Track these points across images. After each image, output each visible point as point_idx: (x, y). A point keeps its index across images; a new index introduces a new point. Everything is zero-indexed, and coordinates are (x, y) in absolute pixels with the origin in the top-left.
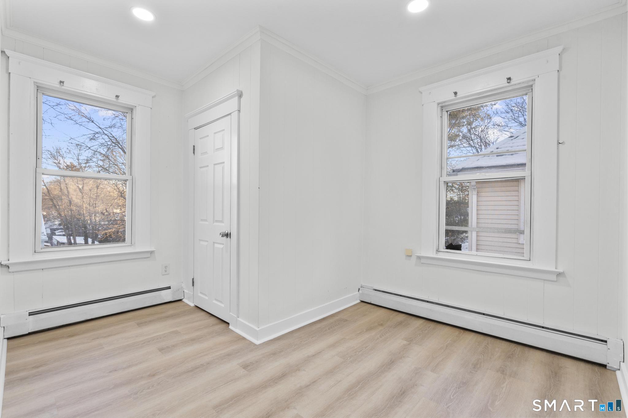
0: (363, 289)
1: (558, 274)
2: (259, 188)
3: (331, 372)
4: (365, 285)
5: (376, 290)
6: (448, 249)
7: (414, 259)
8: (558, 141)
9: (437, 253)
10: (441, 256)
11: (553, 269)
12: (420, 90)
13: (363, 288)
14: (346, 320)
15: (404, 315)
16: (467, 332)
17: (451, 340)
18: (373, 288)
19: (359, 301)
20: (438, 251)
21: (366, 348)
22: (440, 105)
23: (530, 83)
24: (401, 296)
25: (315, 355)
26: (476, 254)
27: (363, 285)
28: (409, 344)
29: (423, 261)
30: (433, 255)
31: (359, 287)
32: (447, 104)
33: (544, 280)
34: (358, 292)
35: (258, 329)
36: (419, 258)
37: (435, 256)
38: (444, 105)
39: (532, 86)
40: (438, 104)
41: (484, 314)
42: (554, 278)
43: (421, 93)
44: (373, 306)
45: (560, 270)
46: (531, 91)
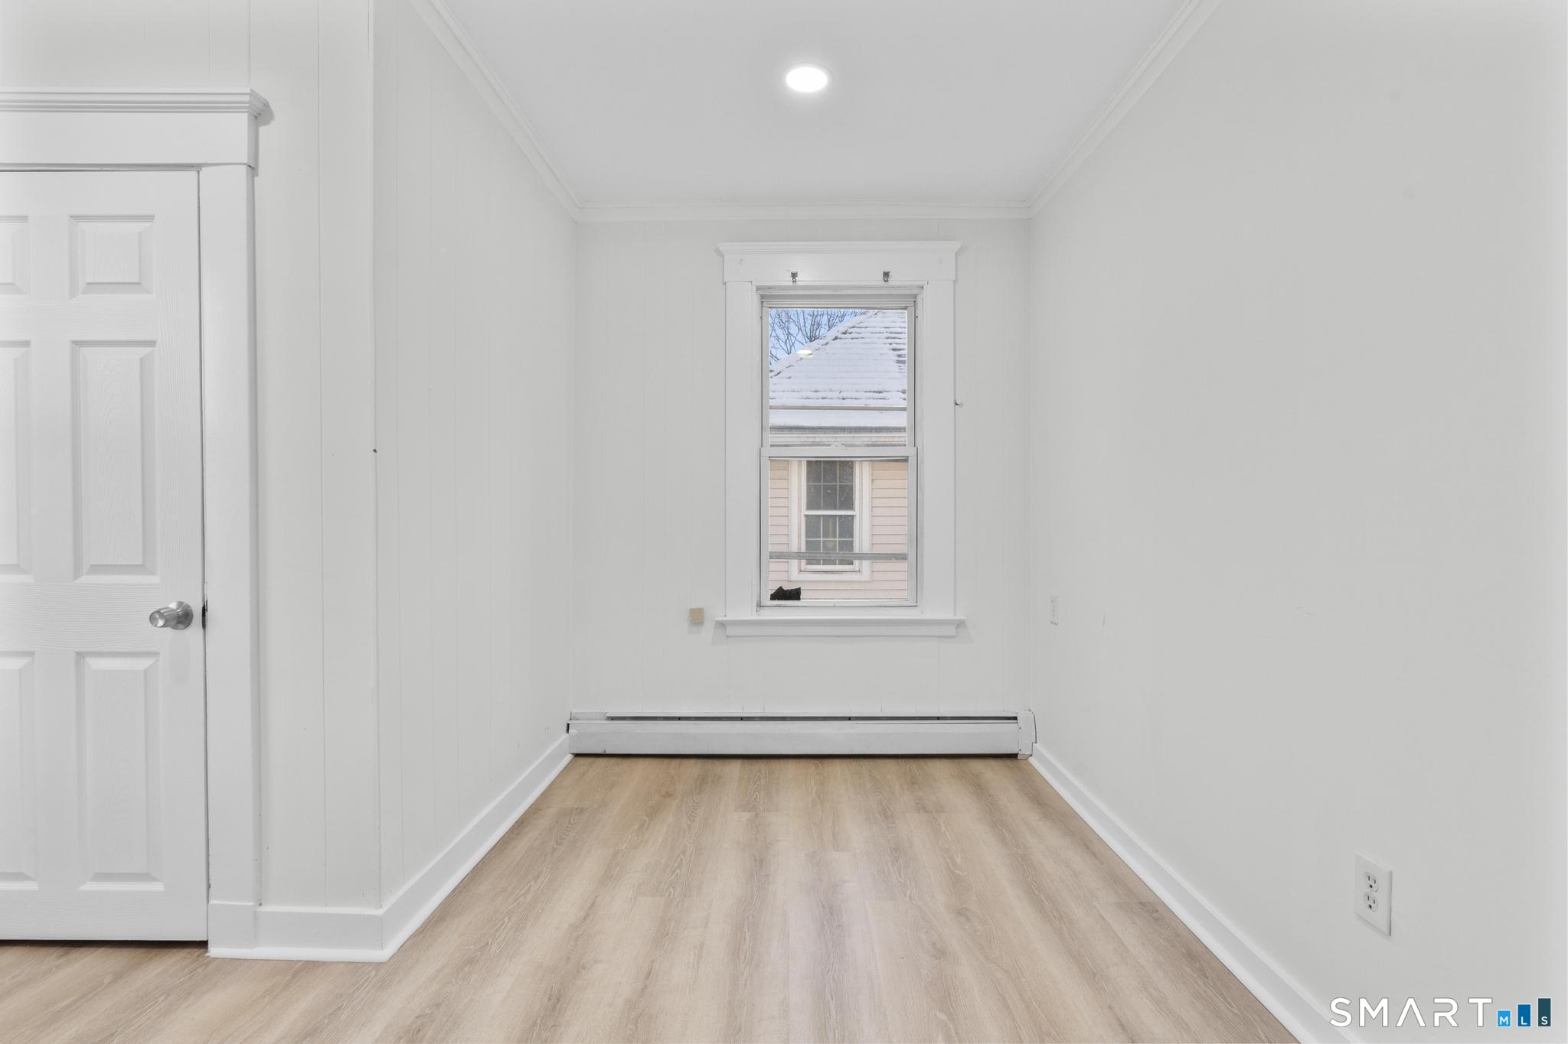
0: (577, 722)
1: (958, 625)
2: (375, 451)
3: (664, 935)
4: (580, 713)
5: (613, 719)
6: (775, 599)
7: (708, 630)
8: (955, 401)
9: (758, 609)
10: (768, 615)
11: (951, 617)
12: (721, 248)
13: (578, 719)
14: (581, 811)
15: (692, 761)
16: (827, 762)
17: (815, 784)
18: (607, 715)
19: (569, 757)
20: (760, 606)
21: (684, 852)
22: (760, 292)
23: (915, 292)
24: (680, 719)
25: (587, 915)
26: (833, 605)
27: (576, 713)
28: (757, 815)
29: (730, 631)
30: (751, 615)
31: (566, 720)
32: (774, 293)
33: (939, 637)
34: (566, 735)
35: (380, 912)
36: (722, 625)
37: (755, 617)
38: (767, 293)
39: (915, 296)
40: (758, 289)
41: (850, 719)
42: (951, 630)
43: (723, 256)
44: (613, 761)
45: (960, 617)
46: (913, 305)
